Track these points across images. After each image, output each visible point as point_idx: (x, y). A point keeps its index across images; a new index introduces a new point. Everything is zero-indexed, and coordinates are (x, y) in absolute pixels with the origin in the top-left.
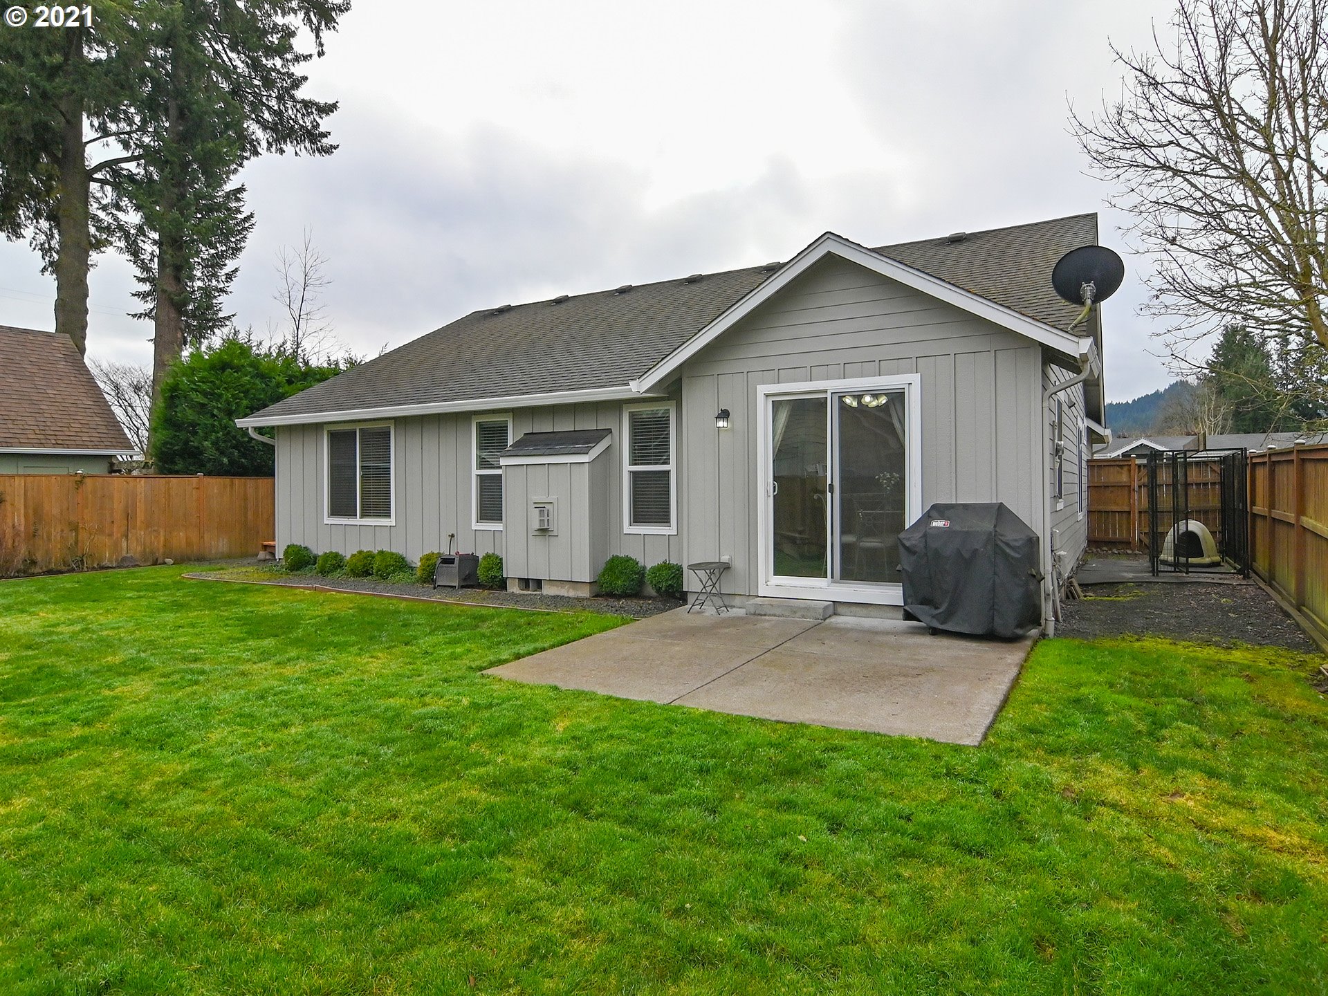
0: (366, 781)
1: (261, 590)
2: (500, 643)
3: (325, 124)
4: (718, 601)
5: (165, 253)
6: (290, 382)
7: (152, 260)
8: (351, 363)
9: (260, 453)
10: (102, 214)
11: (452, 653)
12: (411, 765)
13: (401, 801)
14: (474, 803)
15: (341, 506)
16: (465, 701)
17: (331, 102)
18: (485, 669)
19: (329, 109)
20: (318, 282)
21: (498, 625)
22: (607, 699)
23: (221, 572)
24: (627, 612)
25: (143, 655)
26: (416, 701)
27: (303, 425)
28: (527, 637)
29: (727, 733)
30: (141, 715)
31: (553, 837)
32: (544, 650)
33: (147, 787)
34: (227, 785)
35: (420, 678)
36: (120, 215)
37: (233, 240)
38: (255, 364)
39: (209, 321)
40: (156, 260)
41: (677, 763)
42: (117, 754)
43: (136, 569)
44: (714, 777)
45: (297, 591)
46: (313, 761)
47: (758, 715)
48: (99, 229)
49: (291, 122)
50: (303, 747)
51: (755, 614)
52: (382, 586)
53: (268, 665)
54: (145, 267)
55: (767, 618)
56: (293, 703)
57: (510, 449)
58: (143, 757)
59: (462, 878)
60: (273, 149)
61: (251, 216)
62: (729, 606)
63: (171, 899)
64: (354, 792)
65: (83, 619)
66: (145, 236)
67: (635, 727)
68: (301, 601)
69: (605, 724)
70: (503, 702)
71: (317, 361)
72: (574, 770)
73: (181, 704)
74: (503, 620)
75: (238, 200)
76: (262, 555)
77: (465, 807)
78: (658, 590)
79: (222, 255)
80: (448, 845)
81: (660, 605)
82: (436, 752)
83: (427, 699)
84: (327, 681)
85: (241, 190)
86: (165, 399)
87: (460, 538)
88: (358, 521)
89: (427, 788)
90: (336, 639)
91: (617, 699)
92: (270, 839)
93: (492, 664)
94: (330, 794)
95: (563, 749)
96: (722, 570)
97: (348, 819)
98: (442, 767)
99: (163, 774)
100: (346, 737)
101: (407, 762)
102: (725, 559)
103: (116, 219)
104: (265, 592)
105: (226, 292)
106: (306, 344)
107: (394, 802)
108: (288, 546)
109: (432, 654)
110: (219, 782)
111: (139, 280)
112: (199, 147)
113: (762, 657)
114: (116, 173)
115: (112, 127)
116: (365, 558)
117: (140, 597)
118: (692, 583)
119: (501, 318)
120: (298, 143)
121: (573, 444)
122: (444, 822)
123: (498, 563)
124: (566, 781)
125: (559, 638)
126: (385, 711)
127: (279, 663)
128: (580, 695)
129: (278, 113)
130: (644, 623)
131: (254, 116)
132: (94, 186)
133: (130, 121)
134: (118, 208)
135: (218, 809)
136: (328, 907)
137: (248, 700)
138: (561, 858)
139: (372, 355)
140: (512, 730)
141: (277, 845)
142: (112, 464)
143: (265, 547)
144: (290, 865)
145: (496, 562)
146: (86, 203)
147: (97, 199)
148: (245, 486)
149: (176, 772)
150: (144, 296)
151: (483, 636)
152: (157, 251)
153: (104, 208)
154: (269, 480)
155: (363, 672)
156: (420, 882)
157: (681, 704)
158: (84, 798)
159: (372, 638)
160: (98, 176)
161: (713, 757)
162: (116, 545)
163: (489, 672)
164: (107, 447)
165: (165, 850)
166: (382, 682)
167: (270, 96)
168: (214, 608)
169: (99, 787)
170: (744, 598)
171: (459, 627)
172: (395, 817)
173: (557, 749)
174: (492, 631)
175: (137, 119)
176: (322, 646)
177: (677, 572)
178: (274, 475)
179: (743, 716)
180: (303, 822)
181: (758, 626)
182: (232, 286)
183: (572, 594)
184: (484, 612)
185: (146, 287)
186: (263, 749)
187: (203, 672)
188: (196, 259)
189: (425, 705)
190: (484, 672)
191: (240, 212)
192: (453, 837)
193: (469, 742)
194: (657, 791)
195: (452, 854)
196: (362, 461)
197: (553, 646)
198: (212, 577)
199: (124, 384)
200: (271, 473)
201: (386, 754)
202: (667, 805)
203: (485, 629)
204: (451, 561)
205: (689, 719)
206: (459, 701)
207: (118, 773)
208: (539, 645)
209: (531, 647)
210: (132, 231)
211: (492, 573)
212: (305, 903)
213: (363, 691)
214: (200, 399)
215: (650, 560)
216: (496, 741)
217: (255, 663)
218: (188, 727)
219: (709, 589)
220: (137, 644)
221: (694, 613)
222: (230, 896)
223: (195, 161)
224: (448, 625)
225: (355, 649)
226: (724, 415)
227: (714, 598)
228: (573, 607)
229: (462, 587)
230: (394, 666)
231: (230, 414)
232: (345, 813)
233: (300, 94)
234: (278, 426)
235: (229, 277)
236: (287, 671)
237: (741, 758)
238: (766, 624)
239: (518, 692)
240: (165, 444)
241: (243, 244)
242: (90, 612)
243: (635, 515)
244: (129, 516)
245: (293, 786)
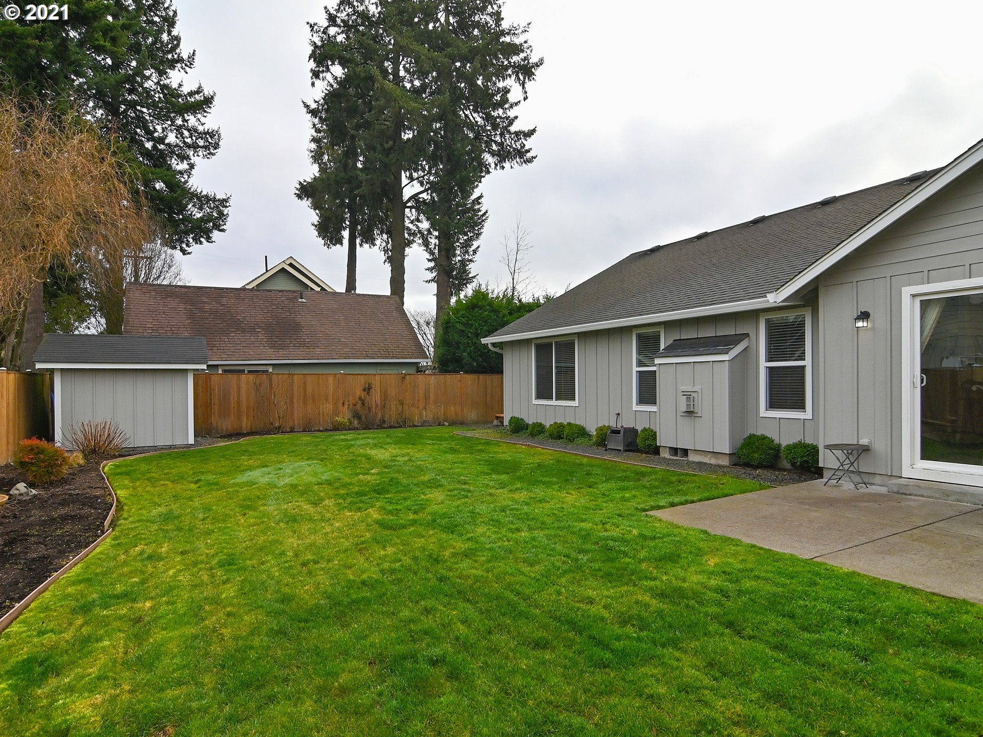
0: (571, 575)
1: (497, 444)
2: (657, 493)
3: (529, 143)
4: (857, 479)
5: (442, 243)
6: (510, 314)
7: (435, 248)
8: (547, 298)
9: (494, 359)
10: (411, 226)
11: (623, 497)
12: (600, 570)
13: (595, 593)
14: (647, 606)
15: (543, 392)
16: (635, 532)
17: (532, 128)
18: (647, 510)
19: (531, 133)
20: (525, 248)
21: (656, 480)
22: (751, 547)
23: (474, 431)
24: (765, 480)
25: (438, 477)
26: (600, 527)
27: (520, 340)
28: (679, 491)
29: (874, 594)
30: (441, 512)
31: (712, 644)
32: (693, 502)
33: (447, 553)
34: (489, 561)
35: (601, 512)
36: (419, 224)
37: (477, 228)
38: (491, 303)
39: (464, 280)
40: (437, 247)
41: (824, 610)
42: (431, 532)
43: (430, 428)
44: (864, 630)
45: (517, 446)
46: (536, 556)
47: (910, 584)
48: (409, 234)
49: (508, 147)
50: (530, 546)
51: (898, 493)
52: (570, 446)
53: (505, 491)
54: (432, 253)
55: (912, 497)
56: (521, 517)
57: (663, 351)
58: (444, 536)
59: (642, 656)
60: (498, 168)
61: (486, 212)
62: (868, 483)
63: (464, 622)
64: (564, 580)
65: (408, 454)
66: (431, 234)
67: (779, 573)
68: (520, 452)
69: (751, 566)
70: (664, 537)
71: (527, 298)
72: (726, 597)
73: (460, 508)
74: (659, 476)
75: (479, 203)
76: (495, 422)
77: (641, 607)
78: (794, 464)
79: (470, 240)
80: (629, 630)
81: (795, 476)
82: (617, 564)
83: (607, 526)
84: (541, 506)
85: (481, 197)
86: (443, 328)
87: (624, 415)
88: (554, 402)
89: (613, 588)
90: (544, 479)
91: (761, 548)
92: (515, 599)
93: (653, 508)
94: (547, 578)
95: (715, 579)
96: (860, 451)
97: (561, 597)
98: (622, 575)
99: (454, 548)
100: (555, 544)
101: (597, 568)
102: (864, 441)
103: (418, 227)
104: (499, 446)
105: (473, 262)
106: (519, 288)
107: (590, 593)
108: (511, 418)
109: (608, 496)
110: (484, 558)
111: (429, 260)
112: (458, 176)
113: (909, 532)
114: (417, 201)
115: (415, 175)
116: (558, 427)
117: (433, 444)
118: (827, 460)
119: (653, 255)
120: (512, 160)
121: (714, 346)
122: (626, 614)
123: (653, 435)
124: (720, 604)
125: (706, 494)
126: (580, 531)
127: (511, 491)
128: (726, 540)
129: (501, 144)
130: (780, 490)
131: (487, 150)
132: (407, 210)
133: (423, 170)
134: (418, 220)
135: (485, 574)
136: (553, 651)
137: (496, 511)
138: (721, 663)
139: (560, 292)
140: (672, 558)
141: (519, 604)
142: (418, 367)
143: (497, 418)
144: (528, 619)
145: (651, 435)
146: (404, 221)
147: (408, 217)
148: (486, 378)
149: (461, 548)
150: (430, 269)
151: (644, 487)
152: (438, 242)
153: (412, 222)
154: (499, 376)
155: (563, 503)
156: (612, 651)
157: (824, 561)
158: (418, 554)
159: (566, 481)
160: (409, 204)
161: (860, 612)
162: (421, 415)
163: (650, 513)
164: (416, 358)
165: (459, 592)
166: (576, 511)
167: (496, 134)
168: (472, 453)
169: (423, 549)
170: (886, 478)
171: (625, 479)
172: (592, 603)
173: (710, 578)
174: (651, 484)
175: (427, 167)
176: (536, 483)
177: (813, 451)
178: (502, 373)
179: (892, 582)
180: (534, 594)
181: (903, 504)
182: (477, 257)
183: (713, 461)
184: (643, 469)
185: (432, 264)
186: (506, 543)
187: (469, 491)
188: (457, 244)
189: (606, 530)
190: (648, 513)
191: (480, 211)
192: (633, 625)
193: (641, 561)
194: (804, 629)
195: (634, 637)
196: (556, 363)
197: (700, 500)
198: (469, 434)
199: (422, 321)
200: (501, 372)
201: (582, 559)
202: (816, 643)
203: (645, 481)
204: (618, 432)
205: (831, 574)
206: (630, 532)
207: (432, 543)
208: (689, 498)
209: (683, 499)
210: (426, 233)
211: (648, 442)
212: (540, 645)
213: (564, 515)
214: (461, 327)
215: (785, 440)
216: (661, 564)
217: (497, 489)
218: (465, 523)
219: (846, 467)
220: (434, 470)
221: (830, 486)
222: (495, 628)
223: (456, 185)
224: (618, 477)
225: (556, 487)
226: (865, 316)
227: (852, 475)
228: (715, 472)
229: (626, 451)
230: (583, 501)
231: (478, 336)
232: (559, 593)
233: (513, 129)
234: (505, 342)
235: (475, 252)
236: (517, 496)
237: (893, 619)
238: (912, 502)
239: (676, 531)
240: (444, 355)
241: (482, 230)
242: (410, 450)
243: (770, 403)
244: (427, 397)
245: (526, 569)
